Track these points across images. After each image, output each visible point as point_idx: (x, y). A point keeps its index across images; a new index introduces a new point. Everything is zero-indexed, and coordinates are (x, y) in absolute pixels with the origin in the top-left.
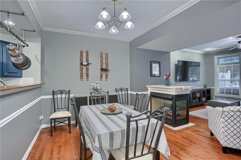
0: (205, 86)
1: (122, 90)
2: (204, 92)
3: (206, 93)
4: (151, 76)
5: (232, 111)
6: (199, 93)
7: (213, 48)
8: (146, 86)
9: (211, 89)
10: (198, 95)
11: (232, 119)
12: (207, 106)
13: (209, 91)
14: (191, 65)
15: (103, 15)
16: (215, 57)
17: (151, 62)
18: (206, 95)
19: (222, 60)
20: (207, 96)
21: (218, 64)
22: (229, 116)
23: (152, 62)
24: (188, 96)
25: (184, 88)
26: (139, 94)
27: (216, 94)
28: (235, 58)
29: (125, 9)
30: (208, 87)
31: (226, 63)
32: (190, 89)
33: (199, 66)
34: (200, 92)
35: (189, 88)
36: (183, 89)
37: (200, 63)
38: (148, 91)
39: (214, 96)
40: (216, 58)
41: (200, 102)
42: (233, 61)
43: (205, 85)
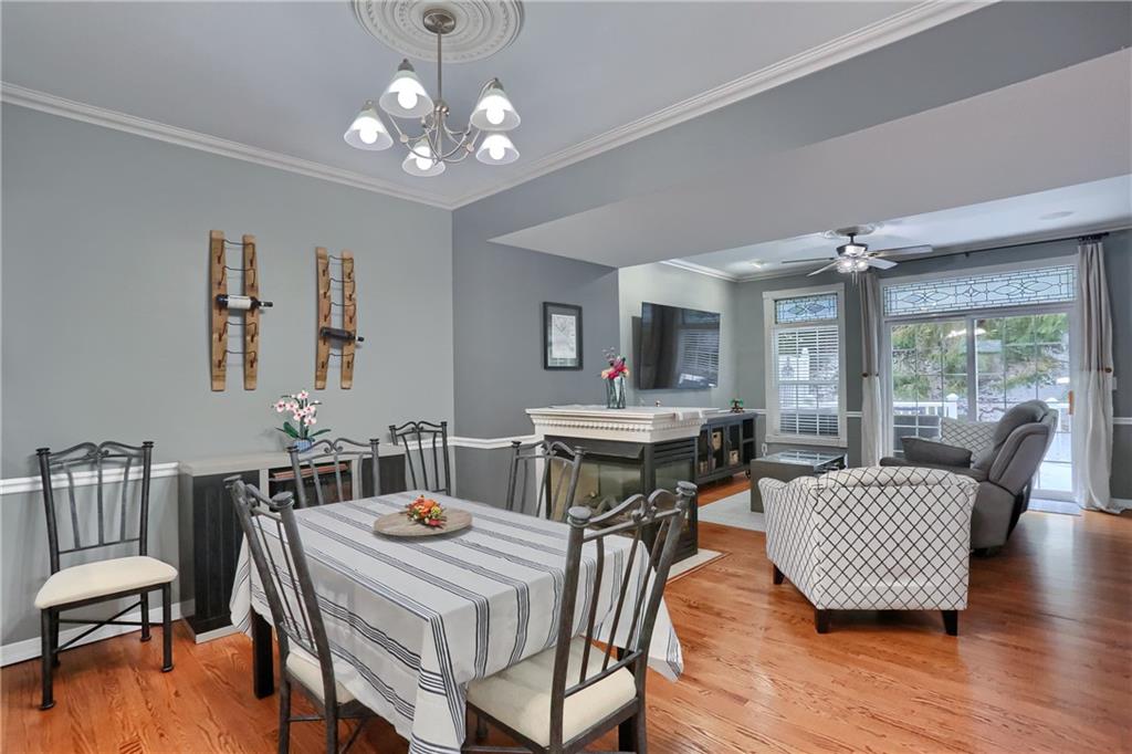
0: (736, 408)
1: (422, 430)
2: (734, 429)
3: (741, 430)
4: (546, 367)
5: (844, 486)
6: (718, 434)
7: (762, 263)
8: (528, 411)
9: (756, 415)
10: (716, 444)
11: (843, 511)
12: (762, 480)
13: (749, 425)
14: (684, 323)
15: (397, 93)
16: (766, 295)
17: (546, 305)
18: (742, 441)
19: (787, 307)
20: (745, 445)
21: (776, 323)
22: (835, 503)
23: (550, 309)
24: (693, 445)
25: (684, 414)
26: (523, 443)
27: (770, 436)
28: (825, 303)
29: (497, 85)
30: (748, 411)
31: (799, 319)
32: (701, 416)
33: (716, 326)
34: (721, 430)
35: (697, 414)
36: (681, 418)
37: (719, 315)
38: (533, 433)
39: (764, 445)
40: (768, 297)
41: (720, 469)
42: (822, 315)
43: (736, 402)
